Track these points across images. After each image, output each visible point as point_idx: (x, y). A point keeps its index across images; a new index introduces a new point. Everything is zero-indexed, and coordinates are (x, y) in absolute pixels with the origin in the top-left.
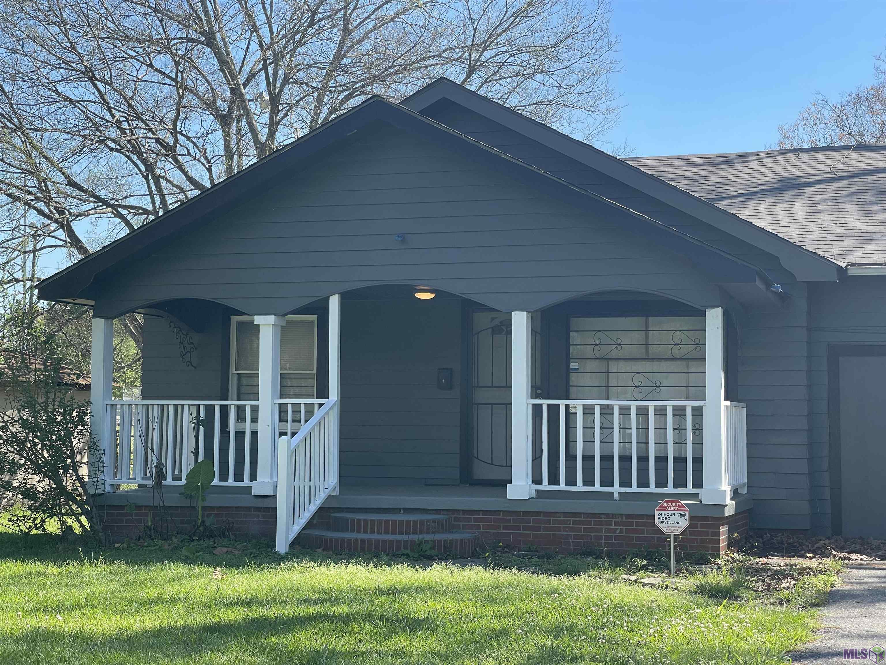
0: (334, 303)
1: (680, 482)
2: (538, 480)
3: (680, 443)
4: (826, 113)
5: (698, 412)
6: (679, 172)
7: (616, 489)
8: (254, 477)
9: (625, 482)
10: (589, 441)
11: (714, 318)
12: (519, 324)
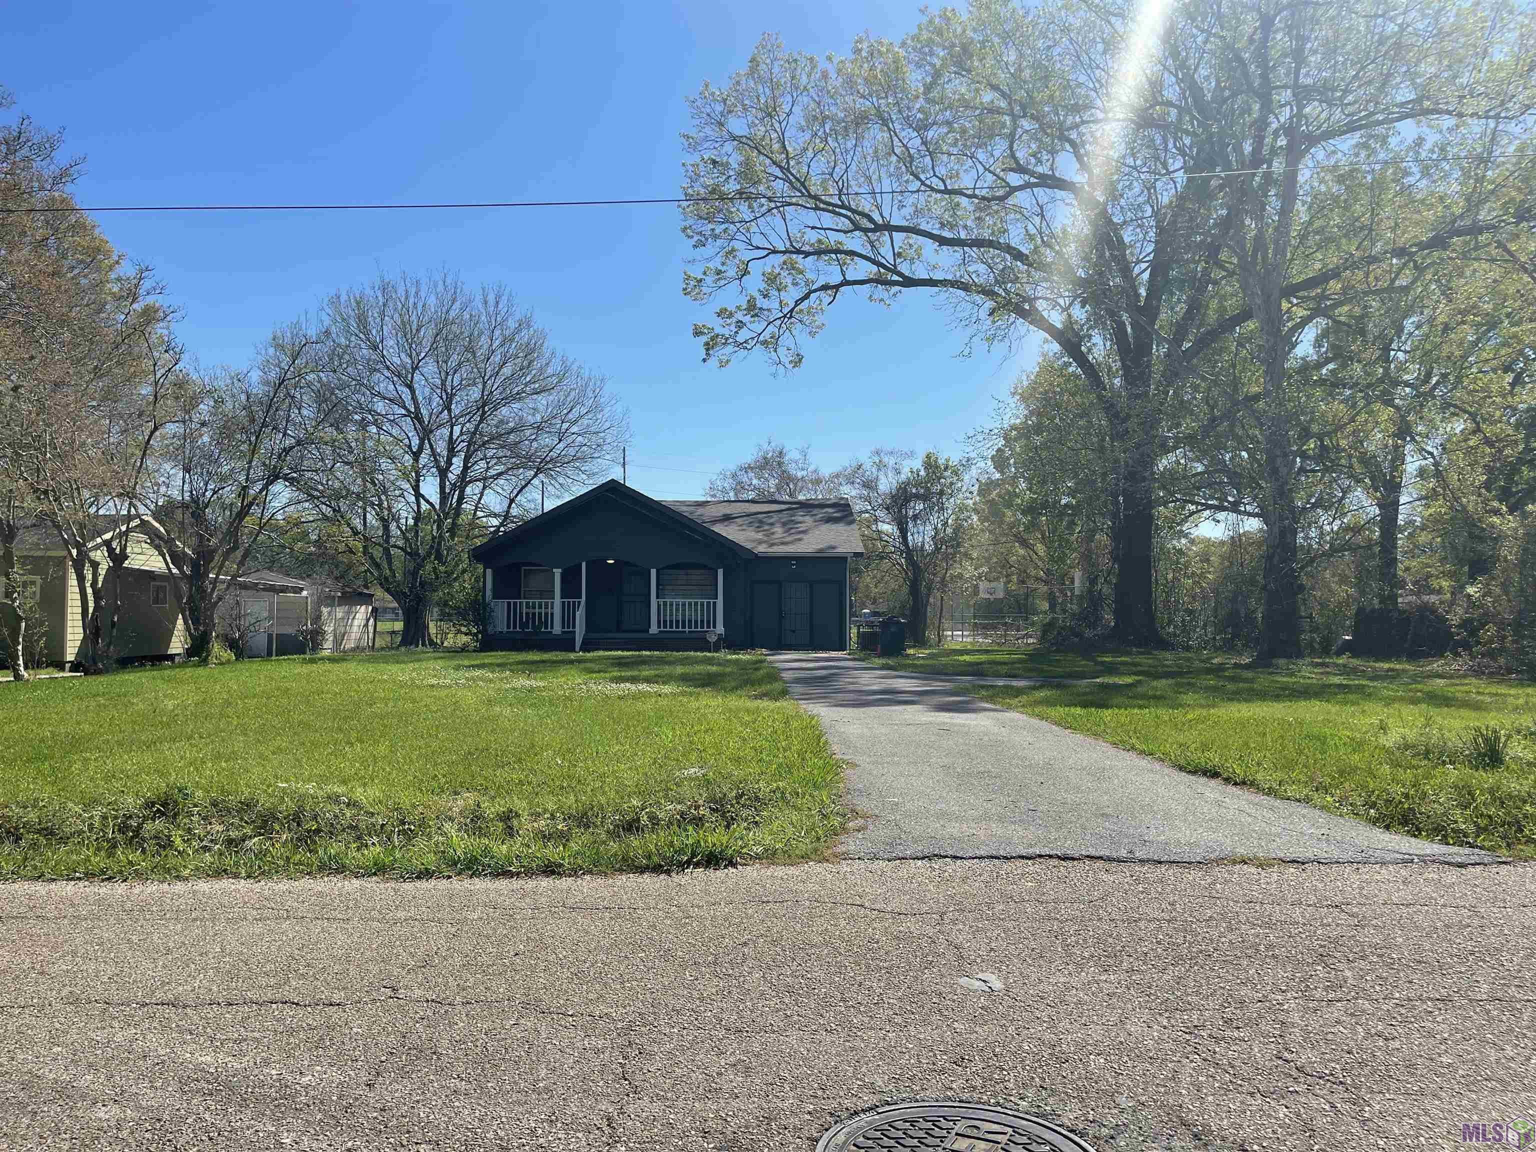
0: (584, 564)
1: (709, 627)
2: (659, 627)
3: (702, 615)
4: (728, 473)
5: (715, 603)
6: (684, 508)
7: (687, 629)
8: (552, 628)
9: (690, 627)
10: (671, 615)
11: (720, 572)
12: (653, 572)
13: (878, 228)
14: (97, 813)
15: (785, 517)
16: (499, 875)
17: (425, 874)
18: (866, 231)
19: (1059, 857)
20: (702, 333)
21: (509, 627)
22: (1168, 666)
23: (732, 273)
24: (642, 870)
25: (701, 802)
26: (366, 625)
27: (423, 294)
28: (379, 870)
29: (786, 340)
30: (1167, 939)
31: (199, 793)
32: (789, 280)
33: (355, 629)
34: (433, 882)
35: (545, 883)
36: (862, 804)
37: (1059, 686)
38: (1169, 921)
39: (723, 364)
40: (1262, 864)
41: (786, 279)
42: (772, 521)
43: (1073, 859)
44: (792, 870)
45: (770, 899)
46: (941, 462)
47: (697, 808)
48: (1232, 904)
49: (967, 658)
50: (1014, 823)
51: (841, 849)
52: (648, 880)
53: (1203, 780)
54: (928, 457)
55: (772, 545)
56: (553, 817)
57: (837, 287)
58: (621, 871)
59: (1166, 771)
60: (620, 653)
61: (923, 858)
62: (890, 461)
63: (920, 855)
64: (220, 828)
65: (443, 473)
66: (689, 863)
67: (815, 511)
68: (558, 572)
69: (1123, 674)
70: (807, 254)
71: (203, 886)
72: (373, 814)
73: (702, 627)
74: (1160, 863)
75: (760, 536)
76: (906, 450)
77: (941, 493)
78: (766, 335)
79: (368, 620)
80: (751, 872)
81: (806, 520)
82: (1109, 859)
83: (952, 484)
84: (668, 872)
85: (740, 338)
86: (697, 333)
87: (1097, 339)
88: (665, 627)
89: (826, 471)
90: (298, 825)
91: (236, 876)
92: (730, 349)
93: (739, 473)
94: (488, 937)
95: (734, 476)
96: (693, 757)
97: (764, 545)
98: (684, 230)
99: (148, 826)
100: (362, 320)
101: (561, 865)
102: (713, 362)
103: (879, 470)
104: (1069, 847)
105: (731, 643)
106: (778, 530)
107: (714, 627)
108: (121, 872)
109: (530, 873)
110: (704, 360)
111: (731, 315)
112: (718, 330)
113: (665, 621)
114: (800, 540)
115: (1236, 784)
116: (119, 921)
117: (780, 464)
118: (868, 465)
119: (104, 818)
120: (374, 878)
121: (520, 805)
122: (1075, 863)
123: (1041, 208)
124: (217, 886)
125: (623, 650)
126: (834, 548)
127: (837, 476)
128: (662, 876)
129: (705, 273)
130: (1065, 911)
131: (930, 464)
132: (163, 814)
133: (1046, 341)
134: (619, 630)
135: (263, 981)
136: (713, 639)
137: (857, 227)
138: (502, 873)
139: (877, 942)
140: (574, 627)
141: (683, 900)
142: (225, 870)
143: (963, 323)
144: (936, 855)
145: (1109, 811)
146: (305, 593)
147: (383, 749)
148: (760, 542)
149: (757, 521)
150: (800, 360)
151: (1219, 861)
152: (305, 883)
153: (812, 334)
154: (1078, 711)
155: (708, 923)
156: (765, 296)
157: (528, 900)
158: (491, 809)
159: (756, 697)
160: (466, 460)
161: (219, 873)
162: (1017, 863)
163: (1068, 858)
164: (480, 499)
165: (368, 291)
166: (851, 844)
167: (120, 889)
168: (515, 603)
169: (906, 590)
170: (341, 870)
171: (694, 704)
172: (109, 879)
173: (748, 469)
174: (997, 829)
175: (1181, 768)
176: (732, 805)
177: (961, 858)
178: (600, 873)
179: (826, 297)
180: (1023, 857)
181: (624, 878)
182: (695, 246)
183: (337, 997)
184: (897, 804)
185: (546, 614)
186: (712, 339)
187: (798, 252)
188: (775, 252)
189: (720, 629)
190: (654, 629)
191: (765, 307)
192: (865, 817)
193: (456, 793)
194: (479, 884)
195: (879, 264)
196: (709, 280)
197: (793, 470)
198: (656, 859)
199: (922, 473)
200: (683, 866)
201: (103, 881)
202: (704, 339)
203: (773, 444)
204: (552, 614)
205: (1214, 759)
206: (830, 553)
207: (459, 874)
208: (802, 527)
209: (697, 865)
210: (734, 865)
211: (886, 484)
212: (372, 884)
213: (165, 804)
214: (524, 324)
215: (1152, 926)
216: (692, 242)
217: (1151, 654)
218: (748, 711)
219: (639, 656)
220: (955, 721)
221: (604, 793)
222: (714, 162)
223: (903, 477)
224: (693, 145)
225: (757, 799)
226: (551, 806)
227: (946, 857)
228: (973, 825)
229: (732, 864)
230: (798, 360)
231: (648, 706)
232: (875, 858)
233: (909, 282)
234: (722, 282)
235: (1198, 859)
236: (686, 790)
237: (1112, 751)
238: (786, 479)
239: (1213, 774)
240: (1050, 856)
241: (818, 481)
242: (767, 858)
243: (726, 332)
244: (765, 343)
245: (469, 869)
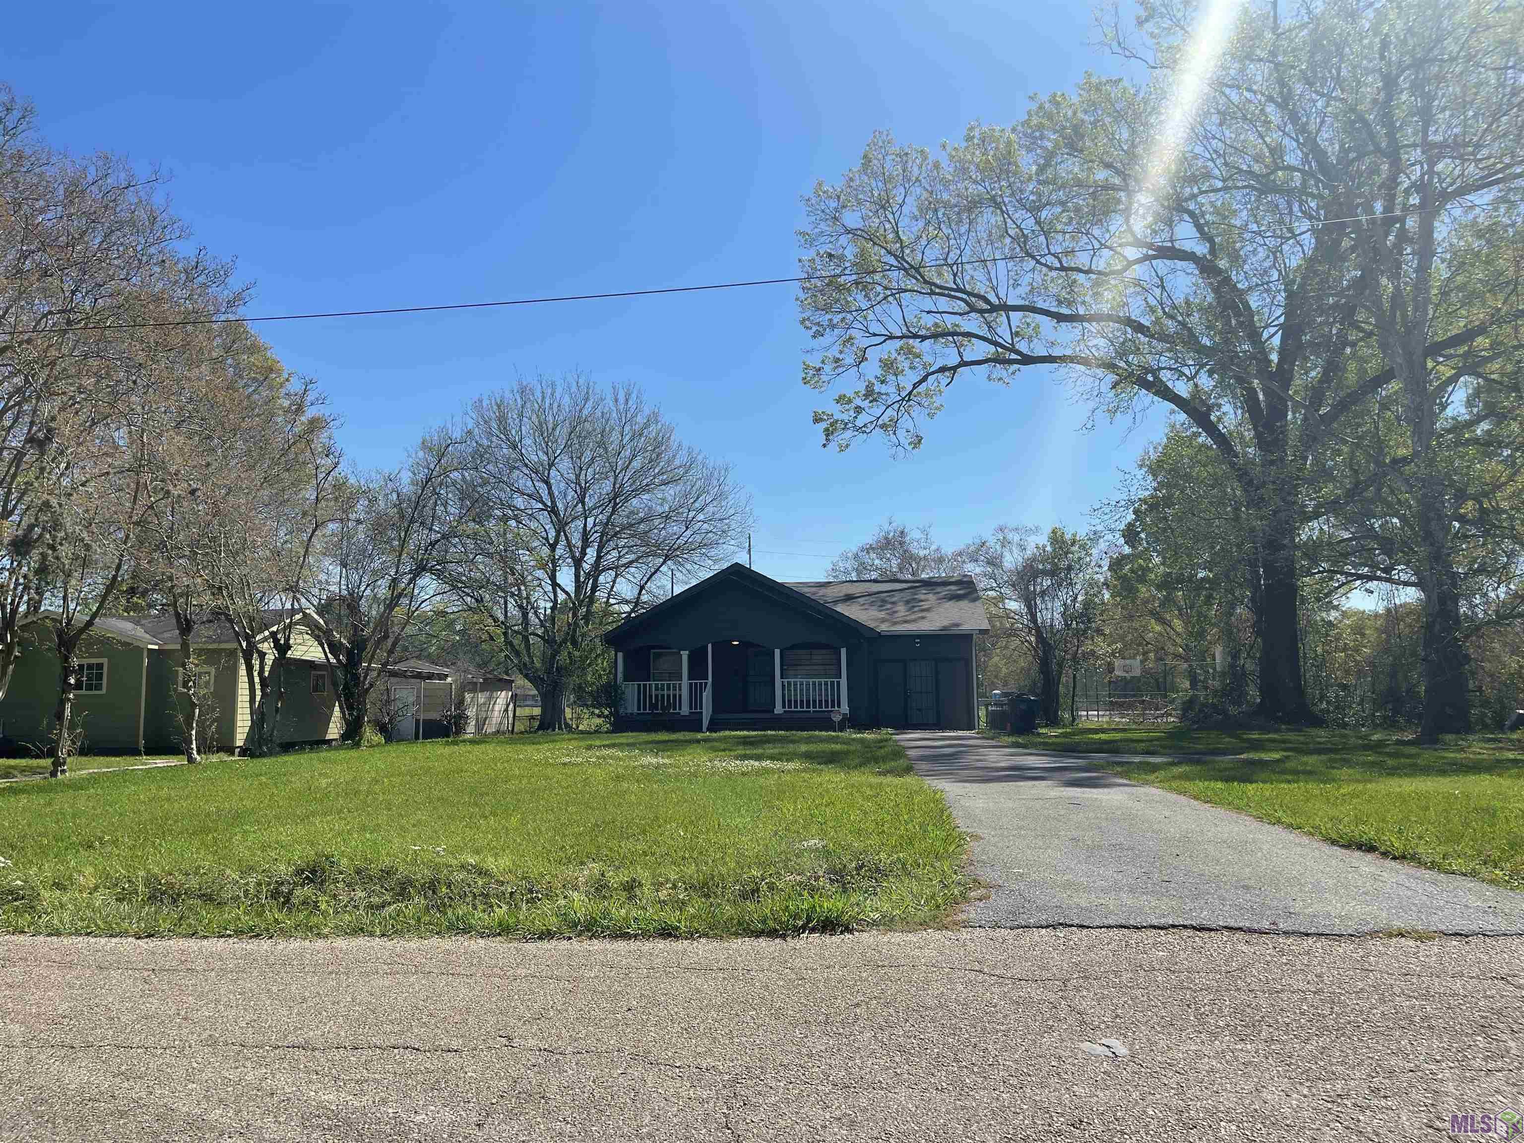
0: (710, 646)
1: (833, 706)
2: (784, 707)
3: (827, 695)
4: (850, 555)
5: (838, 683)
6: (807, 590)
7: (812, 709)
8: (680, 709)
9: (815, 707)
10: (795, 695)
11: (843, 651)
12: (777, 652)
13: (994, 309)
14: (252, 880)
15: (907, 595)
16: (617, 936)
17: (546, 935)
18: (981, 312)
19: (1194, 928)
20: (821, 420)
21: (639, 709)
22: (1320, 743)
23: (849, 360)
24: (758, 934)
25: (821, 873)
26: (506, 710)
27: (558, 395)
28: (504, 930)
29: (905, 423)
30: (1312, 1010)
31: (345, 861)
32: (906, 364)
33: (496, 714)
34: (554, 942)
35: (661, 944)
36: (987, 875)
37: (1198, 762)
38: (1315, 993)
39: (843, 448)
40: (1421, 937)
41: (903, 363)
42: (894, 599)
43: (1210, 930)
44: (911, 937)
45: (886, 963)
46: (1068, 537)
47: (817, 879)
48: (1386, 976)
49: (1103, 736)
50: (1147, 893)
51: (962, 917)
52: (764, 944)
53: (1358, 854)
54: (1054, 532)
55: (895, 623)
56: (675, 887)
57: (954, 369)
58: (737, 935)
59: (1316, 845)
60: (745, 733)
61: (1047, 927)
62: (1015, 538)
63: (1044, 923)
64: (363, 895)
65: (578, 563)
66: (804, 928)
67: (939, 589)
68: (685, 654)
69: (1270, 750)
70: (924, 338)
71: (341, 943)
72: (503, 883)
73: (827, 707)
74: (1307, 935)
75: (882, 615)
76: (1030, 525)
77: (1069, 568)
78: (885, 419)
79: (508, 705)
80: (866, 938)
81: (929, 598)
82: (1251, 931)
83: (1080, 559)
84: (784, 937)
85: (859, 423)
86: (817, 420)
87: (1227, 408)
88: (790, 707)
89: (948, 550)
90: (434, 892)
91: (372, 934)
92: (848, 434)
93: (860, 554)
94: (603, 993)
95: (856, 557)
96: (814, 829)
97: (887, 624)
98: (803, 322)
99: (298, 892)
100: (502, 420)
101: (677, 928)
102: (833, 446)
103: (1003, 546)
104: (1204, 917)
105: (854, 722)
106: (901, 609)
107: (839, 706)
108: (267, 930)
109: (646, 935)
110: (824, 445)
111: (850, 401)
112: (838, 416)
113: (790, 701)
114: (923, 618)
115: (1395, 858)
116: (262, 973)
117: (902, 544)
118: (991, 541)
119: (259, 884)
120: (499, 938)
121: (643, 875)
122: (1213, 934)
123: (1161, 279)
124: (354, 943)
125: (748, 730)
126: (957, 625)
127: (960, 554)
128: (777, 941)
129: (823, 362)
130: (1200, 980)
131: (1056, 538)
132: (312, 881)
133: (1172, 412)
134: (745, 711)
135: (388, 1028)
136: (837, 718)
137: (973, 309)
138: (621, 935)
139: (995, 1007)
140: (701, 708)
141: (798, 963)
142: (362, 929)
143: (1084, 397)
144: (1061, 924)
145: (1252, 882)
146: (449, 680)
147: (514, 821)
148: (883, 621)
149: (879, 600)
150: (920, 441)
151: (1373, 934)
152: (435, 941)
153: (931, 416)
154: (1220, 785)
155: (821, 985)
156: (882, 382)
157: (644, 960)
158: (615, 878)
159: (880, 774)
160: (599, 551)
161: (357, 931)
162: (1148, 933)
163: (1204, 929)
164: (612, 587)
165: (508, 394)
166: (972, 913)
167: (265, 945)
168: (645, 685)
169: (1036, 668)
170: (467, 930)
171: (817, 779)
172: (258, 936)
173: (869, 549)
174: (1127, 899)
175: (1334, 842)
176: (852, 877)
177: (1088, 927)
178: (715, 936)
179: (944, 378)
180: (1154, 927)
181: (739, 941)
182: (814, 337)
183: (455, 1045)
184: (1021, 875)
185: (675, 696)
186: (832, 425)
187: (915, 336)
188: (891, 337)
189: (845, 708)
190: (779, 709)
191: (883, 391)
192: (989, 887)
193: (582, 863)
194: (597, 945)
195: (996, 344)
196: (828, 368)
197: (915, 549)
198: (771, 923)
199: (1049, 549)
200: (798, 931)
201: (251, 938)
202: (824, 425)
203: (894, 524)
204: (680, 696)
205: (1369, 833)
206: (955, 631)
207: (579, 935)
208: (926, 605)
209: (813, 930)
210: (850, 931)
211: (1012, 560)
212: (497, 944)
213: (313, 872)
214: (654, 418)
215: (1296, 997)
216: (811, 332)
217: (1300, 731)
218: (871, 786)
219: (765, 736)
220: (1085, 796)
221: (725, 863)
222: (830, 256)
223: (1028, 553)
224: (809, 240)
225: (878, 870)
226: (673, 877)
227: (1072, 926)
228: (1102, 895)
229: (848, 930)
230: (917, 441)
231: (772, 780)
232: (997, 926)
233: (1027, 360)
234: (841, 370)
235: (1350, 932)
236: (807, 861)
237: (1255, 825)
238: (908, 558)
239: (1369, 848)
240: (1185, 927)
241: (940, 560)
242: (885, 924)
243: (845, 417)
244: (883, 426)
245: (588, 931)
